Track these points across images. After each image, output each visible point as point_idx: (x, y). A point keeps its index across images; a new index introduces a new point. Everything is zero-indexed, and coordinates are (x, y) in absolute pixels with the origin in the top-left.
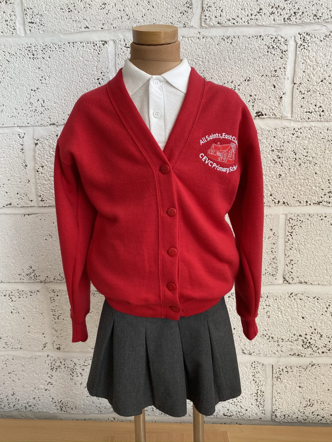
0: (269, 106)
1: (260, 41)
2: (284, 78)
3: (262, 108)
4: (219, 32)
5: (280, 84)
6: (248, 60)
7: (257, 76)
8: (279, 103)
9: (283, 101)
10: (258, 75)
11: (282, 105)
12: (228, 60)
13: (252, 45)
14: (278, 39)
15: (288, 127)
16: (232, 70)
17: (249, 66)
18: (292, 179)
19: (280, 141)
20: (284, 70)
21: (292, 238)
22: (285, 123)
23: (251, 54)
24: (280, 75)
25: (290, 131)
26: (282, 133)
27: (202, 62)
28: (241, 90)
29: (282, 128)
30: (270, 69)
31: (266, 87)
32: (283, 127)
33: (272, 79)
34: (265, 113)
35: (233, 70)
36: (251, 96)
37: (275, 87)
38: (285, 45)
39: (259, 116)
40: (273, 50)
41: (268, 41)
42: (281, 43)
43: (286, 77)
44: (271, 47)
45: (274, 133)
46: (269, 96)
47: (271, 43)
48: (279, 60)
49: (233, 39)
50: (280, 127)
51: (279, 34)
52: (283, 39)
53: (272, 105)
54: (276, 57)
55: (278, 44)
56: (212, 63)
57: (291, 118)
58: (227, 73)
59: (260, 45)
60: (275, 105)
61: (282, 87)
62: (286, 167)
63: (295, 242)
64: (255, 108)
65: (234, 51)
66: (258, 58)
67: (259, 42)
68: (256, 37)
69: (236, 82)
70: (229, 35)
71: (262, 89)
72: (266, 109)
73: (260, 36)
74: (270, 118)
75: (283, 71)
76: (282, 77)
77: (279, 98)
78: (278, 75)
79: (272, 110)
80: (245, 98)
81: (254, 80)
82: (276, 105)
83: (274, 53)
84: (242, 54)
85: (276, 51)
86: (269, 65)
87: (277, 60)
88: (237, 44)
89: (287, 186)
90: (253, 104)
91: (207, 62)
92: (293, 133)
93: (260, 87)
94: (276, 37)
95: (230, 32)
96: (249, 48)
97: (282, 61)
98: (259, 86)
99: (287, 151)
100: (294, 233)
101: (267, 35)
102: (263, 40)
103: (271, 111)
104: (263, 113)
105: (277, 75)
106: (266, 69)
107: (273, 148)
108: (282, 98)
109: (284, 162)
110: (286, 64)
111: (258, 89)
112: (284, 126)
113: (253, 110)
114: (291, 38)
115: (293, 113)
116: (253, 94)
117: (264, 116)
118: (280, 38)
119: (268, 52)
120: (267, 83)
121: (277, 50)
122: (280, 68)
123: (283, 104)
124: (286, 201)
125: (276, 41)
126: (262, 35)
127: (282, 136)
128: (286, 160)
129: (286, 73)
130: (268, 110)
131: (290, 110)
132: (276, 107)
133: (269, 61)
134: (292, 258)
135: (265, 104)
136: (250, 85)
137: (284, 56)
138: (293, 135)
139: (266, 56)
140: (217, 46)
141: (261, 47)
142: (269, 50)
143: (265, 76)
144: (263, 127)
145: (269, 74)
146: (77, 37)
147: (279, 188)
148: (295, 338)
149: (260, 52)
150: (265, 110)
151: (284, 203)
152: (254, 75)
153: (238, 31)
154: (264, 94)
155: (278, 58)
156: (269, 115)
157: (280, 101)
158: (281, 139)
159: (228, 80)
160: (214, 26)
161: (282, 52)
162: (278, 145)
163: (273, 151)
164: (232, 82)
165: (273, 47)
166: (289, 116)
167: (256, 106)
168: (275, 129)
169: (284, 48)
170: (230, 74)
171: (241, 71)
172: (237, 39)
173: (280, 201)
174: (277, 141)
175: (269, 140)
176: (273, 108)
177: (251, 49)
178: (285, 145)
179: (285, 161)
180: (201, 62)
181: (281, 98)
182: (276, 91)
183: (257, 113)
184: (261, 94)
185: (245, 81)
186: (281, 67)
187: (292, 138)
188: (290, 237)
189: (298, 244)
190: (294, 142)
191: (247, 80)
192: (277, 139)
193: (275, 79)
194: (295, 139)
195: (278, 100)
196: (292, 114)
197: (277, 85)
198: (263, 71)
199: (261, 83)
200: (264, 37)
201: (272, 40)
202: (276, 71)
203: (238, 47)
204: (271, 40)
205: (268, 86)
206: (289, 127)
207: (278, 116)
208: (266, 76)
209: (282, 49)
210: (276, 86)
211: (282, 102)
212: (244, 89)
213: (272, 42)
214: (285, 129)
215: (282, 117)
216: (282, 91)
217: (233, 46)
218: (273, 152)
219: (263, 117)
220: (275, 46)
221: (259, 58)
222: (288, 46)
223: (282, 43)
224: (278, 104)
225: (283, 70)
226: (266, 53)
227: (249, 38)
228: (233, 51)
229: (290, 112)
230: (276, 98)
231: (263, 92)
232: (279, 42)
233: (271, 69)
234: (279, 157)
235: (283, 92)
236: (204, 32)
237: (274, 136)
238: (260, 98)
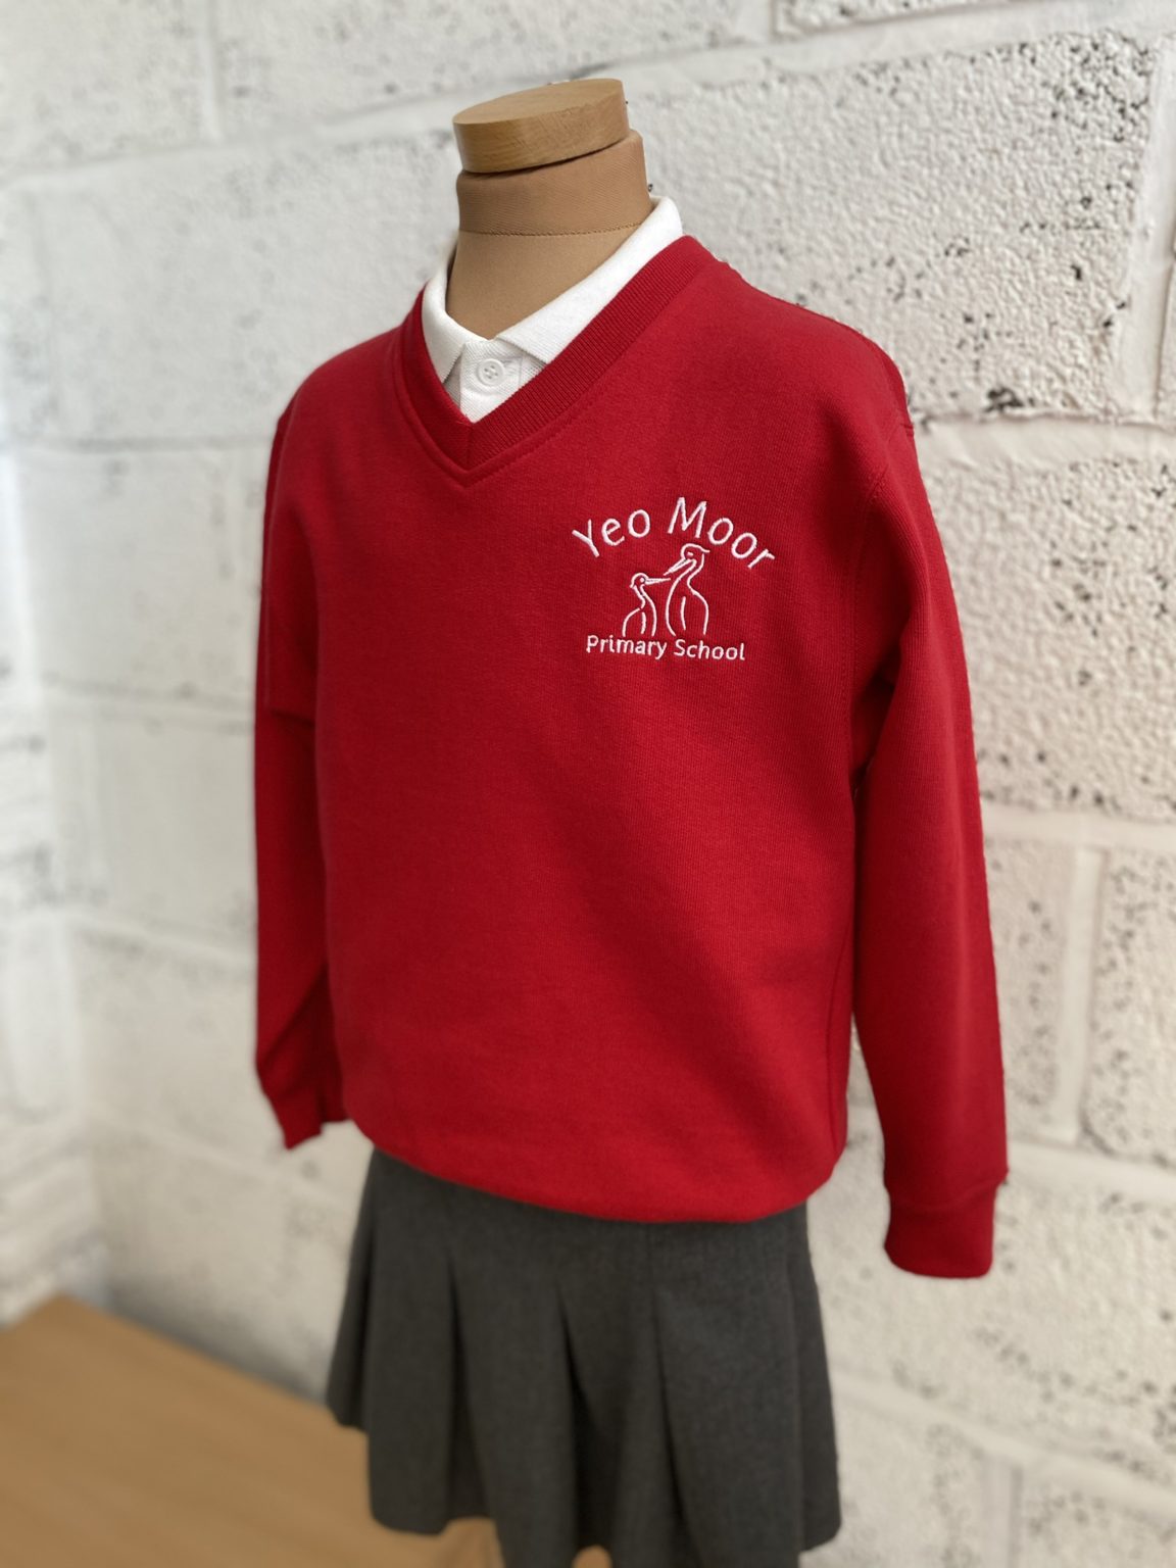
0: (1049, 366)
1: (1020, 68)
2: (1126, 234)
3: (1015, 371)
4: (846, 50)
5: (1103, 262)
6: (963, 159)
7: (998, 229)
8: (1097, 352)
9: (1114, 341)
10: (1005, 226)
11: (1110, 356)
12: (878, 167)
13: (982, 91)
14: (1104, 51)
15: (1132, 462)
16: (892, 212)
17: (969, 188)
18: (1140, 695)
19: (1091, 520)
20: (1127, 196)
21: (1129, 961)
22: (1124, 443)
23: (977, 133)
24: (1106, 220)
25: (1140, 479)
26: (1103, 485)
27: (776, 184)
28: (926, 297)
29: (1106, 461)
30: (1060, 195)
31: (1037, 277)
32: (1110, 456)
33: (1070, 240)
34: (1029, 394)
35: (896, 209)
36: (968, 320)
37: (1079, 275)
38: (1140, 74)
39: (1001, 407)
40: (1077, 105)
41: (1059, 65)
42: (1121, 69)
43: (1134, 229)
44: (1072, 92)
45: (1066, 485)
46: (1048, 318)
47: (1071, 72)
48: (1103, 148)
49: (902, 75)
50: (1095, 460)
51: (1112, 26)
52: (1128, 50)
53: (1062, 360)
54: (1093, 136)
55: (1105, 76)
56: (814, 188)
57: (1150, 419)
58: (872, 223)
59: (1021, 87)
60: (1076, 357)
61: (1111, 274)
62: (1114, 641)
63: (1139, 977)
64: (983, 373)
65: (906, 128)
66: (1007, 151)
67: (1017, 76)
68: (1004, 55)
69: (909, 263)
70: (882, 58)
71: (1019, 286)
72: (1034, 376)
73: (1023, 46)
74: (1050, 416)
75: (1121, 198)
76: (1116, 227)
77: (1096, 326)
78: (1098, 218)
79: (1063, 379)
80: (941, 329)
81: (987, 250)
82: (1082, 360)
83: (1081, 116)
84: (937, 136)
85: (1095, 109)
86: (1058, 178)
87: (1095, 149)
88: (917, 95)
89: (1115, 727)
90: (975, 356)
91: (791, 184)
92: (1159, 487)
93: (1010, 282)
94: (1098, 41)
95: (891, 43)
96: (970, 109)
97: (1120, 154)
98: (1006, 276)
99: (1122, 569)
100: (1138, 941)
101: (1055, 39)
102: (1033, 61)
103: (1057, 385)
104: (1021, 395)
105: (1093, 219)
106: (1043, 196)
107: (1057, 555)
108: (1111, 328)
109: (1108, 618)
110: (1136, 167)
111: (1000, 288)
112: (1117, 454)
113: (977, 380)
114: (1168, 41)
115: (1161, 394)
116: (976, 313)
117: (1028, 411)
118: (1113, 46)
119: (1054, 115)
120: (1046, 258)
121: (1100, 102)
122: (1109, 187)
123: (1115, 355)
124: (1106, 793)
125: (1093, 62)
126: (1033, 38)
127: (1103, 502)
128: (1116, 607)
129: (1137, 209)
130: (1043, 385)
131: (1147, 381)
132: (1080, 367)
133: (1057, 155)
134: (1126, 1046)
135: (1030, 355)
136: (965, 273)
137: (1129, 128)
138: (1159, 494)
139: (1045, 136)
140: (835, 114)
141: (1022, 98)
142: (1062, 107)
143: (1036, 228)
144: (1015, 458)
145: (1055, 218)
147: (1079, 729)
148: (1125, 1389)
149: (1020, 120)
150: (1027, 383)
151: (1099, 800)
152: (985, 227)
153: (922, 37)
154: (1026, 311)
155: (1098, 140)
156: (1046, 404)
157: (1103, 338)
158: (1095, 515)
159: (876, 256)
160: (824, 29)
161: (1122, 111)
162: (1083, 537)
163: (1057, 563)
164: (891, 263)
165: (1081, 92)
166: (1141, 408)
167: (988, 362)
168: (1074, 467)
169: (1131, 86)
170: (885, 229)
171: (931, 210)
172: (919, 74)
173: (1083, 787)
174: (1079, 521)
175: (1042, 515)
176: (1068, 372)
177: (977, 110)
178: (1114, 541)
179: (1113, 613)
180: (769, 188)
181: (1108, 324)
182: (1086, 296)
183: (993, 395)
184: (1014, 311)
185: (947, 253)
186: (1115, 181)
187: (1151, 508)
188: (1119, 955)
189: (1156, 992)
190: (1162, 530)
191: (953, 252)
192: (1081, 513)
193: (1080, 239)
194: (1164, 516)
195: (1091, 338)
196: (1157, 399)
197: (1092, 263)
198: (1026, 205)
199: (1017, 261)
200: (1040, 48)
201: (1078, 58)
202: (1087, 201)
203: (922, 108)
204: (1072, 60)
205: (1048, 272)
206: (1140, 458)
207: (1088, 410)
208: (1042, 226)
209: (1121, 97)
210: (1086, 270)
211: (1106, 344)
212: (939, 291)
213: (1077, 70)
214: (1118, 470)
215: (1106, 412)
216: (1111, 294)
217: (902, 105)
218: (1059, 573)
219: (1017, 412)
220: (1090, 87)
221: (1015, 147)
222: (1154, 79)
223: (1125, 70)
224: (1089, 352)
225: (1120, 194)
226: (1048, 123)
227: (973, 61)
228: (900, 125)
229: (1149, 392)
230: (1082, 327)
231: (1024, 300)
232: (1110, 63)
233: (1067, 192)
234: (1082, 592)
235: (1116, 299)
236: (790, 58)
237: (1067, 497)
238: (1006, 328)
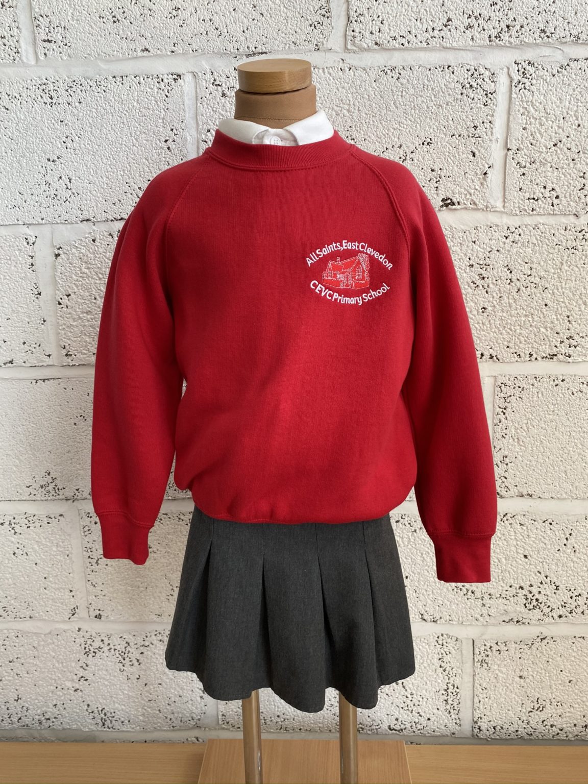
0: (465, 189)
1: (448, 75)
2: (491, 140)
3: (452, 191)
4: (378, 59)
5: (483, 150)
6: (428, 107)
7: (443, 136)
8: (482, 184)
9: (488, 180)
10: (445, 135)
11: (487, 186)
12: (393, 108)
13: (434, 82)
14: (479, 72)
15: (497, 226)
16: (400, 126)
17: (430, 118)
18: (505, 314)
19: (483, 248)
20: (490, 126)
21: (506, 418)
22: (493, 218)
23: (433, 98)
24: (483, 135)
25: (500, 232)
26: (487, 235)
27: (348, 111)
28: (416, 161)
29: (487, 226)
30: (466, 124)
31: (459, 155)
32: (489, 224)
33: (470, 141)
34: (458, 200)
35: (402, 125)
36: (433, 171)
37: (474, 156)
38: (492, 82)
39: (447, 205)
40: (471, 91)
41: (462, 75)
42: (485, 79)
43: (493, 139)
44: (468, 86)
45: (473, 235)
46: (464, 171)
47: (467, 78)
48: (480, 108)
49: (401, 72)
50: (484, 225)
51: (482, 63)
52: (487, 72)
53: (470, 187)
54: (477, 103)
55: (480, 81)
56: (366, 114)
57: (503, 210)
58: (392, 130)
59: (449, 82)
60: (475, 186)
61: (486, 155)
62: (495, 295)
63: (510, 424)
64: (440, 192)
65: (404, 93)
66: (445, 106)
67: (447, 78)
68: (442, 69)
69: (408, 147)
70: (394, 65)
71: (452, 158)
72: (460, 193)
73: (449, 67)
74: (466, 208)
75: (488, 127)
76: (487, 138)
77: (481, 175)
78: (480, 134)
79: (471, 194)
80: (423, 174)
81: (439, 143)
82: (477, 187)
83: (472, 96)
84: (417, 98)
85: (477, 93)
86: (465, 118)
87: (478, 108)
88: (408, 81)
89: (496, 327)
90: (436, 185)
91: (356, 111)
92: (507, 235)
93: (449, 156)
94: (476, 68)
95: (397, 59)
96: (430, 88)
97: (487, 110)
98: (447, 154)
99: (496, 267)
100: (509, 410)
101: (461, 65)
102: (453, 73)
103: (468, 196)
104: (455, 200)
105: (478, 134)
106: (459, 124)
107: (471, 262)
108: (487, 175)
109: (491, 286)
110: (493, 116)
111: (445, 159)
112: (492, 223)
113: (437, 195)
114: (501, 71)
115: (506, 200)
116: (436, 168)
117: (457, 206)
118: (482, 70)
119: (462, 94)
120: (461, 148)
121: (478, 90)
122: (483, 122)
123: (489, 185)
124: (494, 354)
125: (475, 75)
126: (453, 64)
127: (487, 241)
128: (494, 282)
129: (494, 130)
130: (463, 196)
131: (500, 195)
132: (477, 190)
133: (464, 109)
134: (506, 453)
135: (458, 185)
136: (431, 152)
137: (489, 101)
138: (506, 238)
139: (458, 101)
140: (374, 84)
141: (449, 86)
142: (464, 91)
143: (457, 136)
144: (454, 225)
145: (465, 133)
146: (128, 67)
147: (483, 331)
148: (513, 591)
149: (449, 95)
150: (457, 196)
151: (491, 357)
152: (438, 135)
153: (409, 58)
154: (455, 168)
155: (479, 105)
156: (465, 204)
157: (484, 179)
158: (485, 246)
159: (394, 144)
160: (368, 49)
161: (486, 95)
162: (481, 256)
163: (472, 266)
164: (400, 147)
165: (471, 86)
166: (499, 205)
167: (441, 187)
168: (476, 228)
169: (489, 87)
170: (397, 133)
171: (416, 126)
172: (409, 72)
173: (485, 353)
174: (479, 249)
175: (464, 248)
176: (472, 191)
177: (433, 89)
178: (492, 256)
179: (493, 284)
180: (346, 112)
181: (485, 174)
182: (477, 163)
183: (443, 200)
184: (451, 168)
185: (423, 144)
186: (485, 121)
187: (504, 243)
188: (502, 417)
189: (516, 429)
190: (509, 251)
191: (426, 143)
192: (479, 246)
193: (474, 142)
194: (509, 246)
195: (479, 178)
196: (504, 201)
197: (479, 151)
198: (453, 127)
199: (451, 148)
200: (455, 68)
201: (470, 74)
202: (476, 127)
203: (410, 86)
204: (467, 74)
205: (463, 154)
206: (500, 224)
207: (481, 206)
208: (460, 136)
209: (486, 89)
210: (477, 153)
211: (486, 182)
212: (421, 159)
213: (470, 77)
214: (492, 229)
215: (487, 207)
216: (486, 162)
217: (402, 84)
218: (473, 269)
219: (454, 207)
220: (475, 85)
221: (447, 105)
222: (497, 84)
223: (487, 80)
224: (479, 184)
225: (487, 125)
226: (460, 96)
227: (430, 70)
228: (402, 92)
229: (501, 200)
230: (477, 174)
231: (454, 164)
232: (481, 76)
233: (468, 123)
234: (482, 276)
235: (488, 164)
236: (352, 59)
237: (474, 240)
238: (448, 174)
